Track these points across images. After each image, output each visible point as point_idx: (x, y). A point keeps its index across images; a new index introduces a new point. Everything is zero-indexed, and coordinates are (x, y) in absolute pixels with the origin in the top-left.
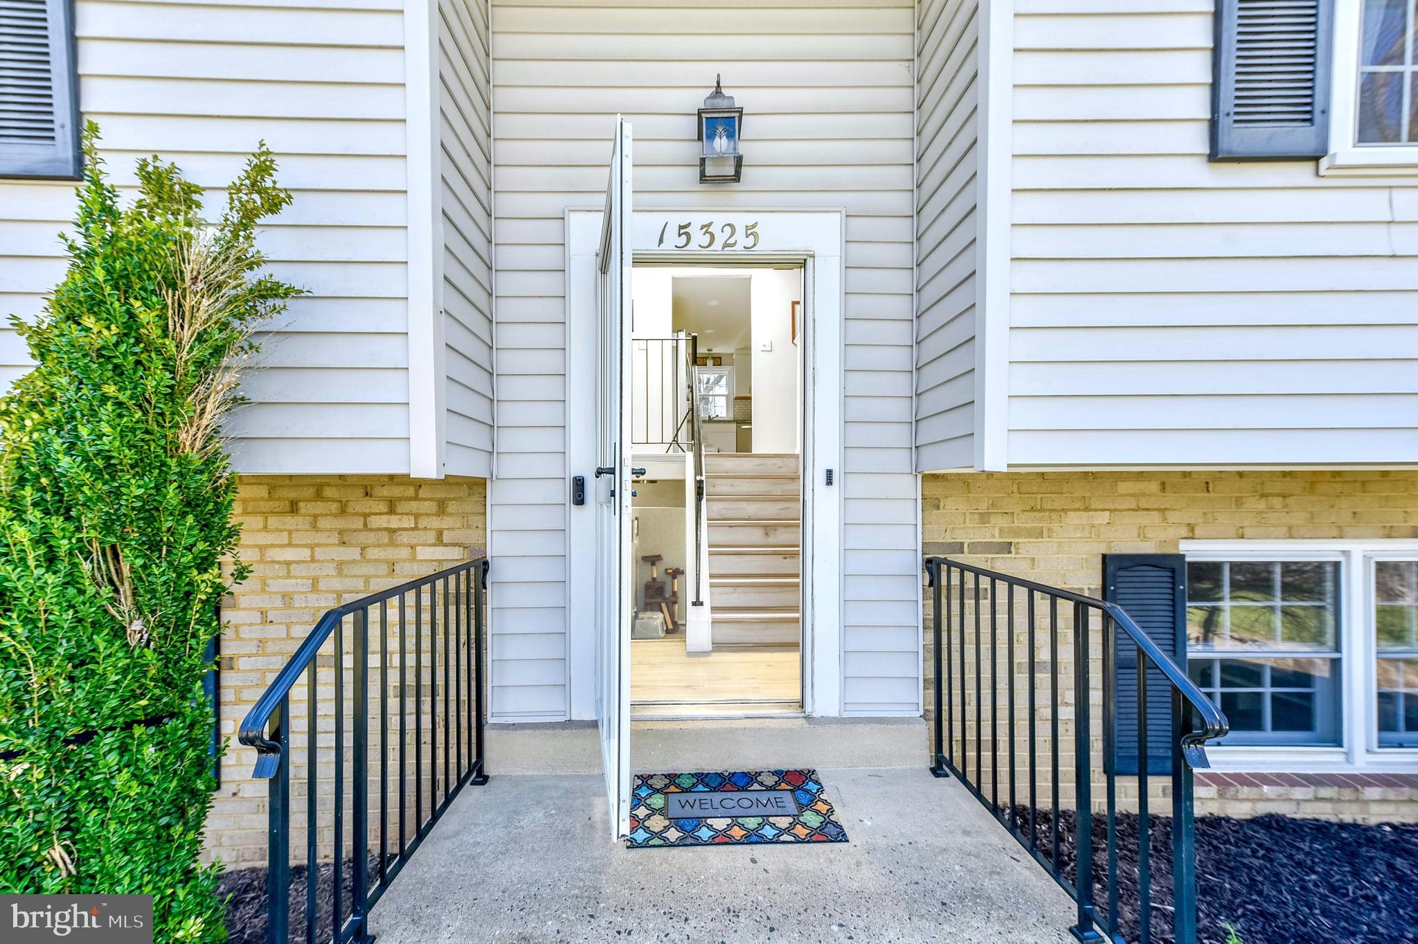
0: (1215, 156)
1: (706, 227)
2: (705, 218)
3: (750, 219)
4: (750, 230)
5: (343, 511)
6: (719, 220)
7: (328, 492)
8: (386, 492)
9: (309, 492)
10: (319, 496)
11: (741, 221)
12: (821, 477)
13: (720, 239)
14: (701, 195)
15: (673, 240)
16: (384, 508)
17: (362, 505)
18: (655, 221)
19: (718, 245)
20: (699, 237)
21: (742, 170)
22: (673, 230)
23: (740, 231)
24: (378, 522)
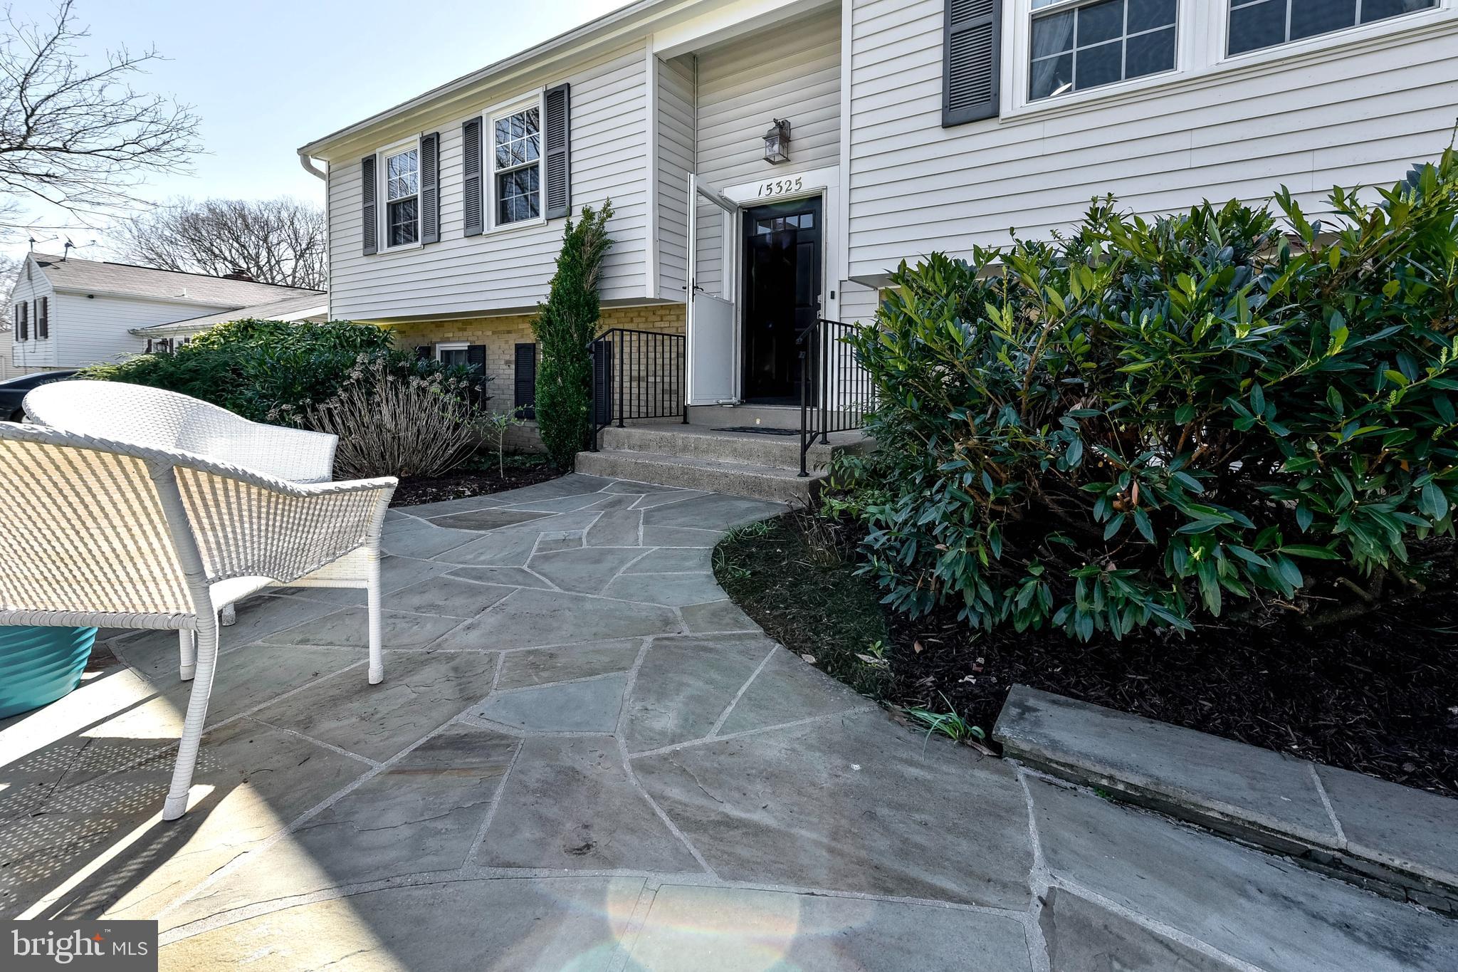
0: (946, 125)
1: (778, 184)
2: (778, 180)
3: (797, 176)
4: (798, 182)
5: (646, 321)
6: (784, 179)
7: (642, 314)
8: (659, 313)
9: (636, 314)
10: (639, 316)
11: (793, 178)
12: (829, 295)
13: (785, 188)
14: (776, 170)
15: (765, 192)
16: (659, 319)
17: (652, 318)
18: (757, 185)
19: (783, 191)
20: (776, 189)
21: (790, 156)
22: (765, 187)
23: (794, 182)
24: (658, 324)
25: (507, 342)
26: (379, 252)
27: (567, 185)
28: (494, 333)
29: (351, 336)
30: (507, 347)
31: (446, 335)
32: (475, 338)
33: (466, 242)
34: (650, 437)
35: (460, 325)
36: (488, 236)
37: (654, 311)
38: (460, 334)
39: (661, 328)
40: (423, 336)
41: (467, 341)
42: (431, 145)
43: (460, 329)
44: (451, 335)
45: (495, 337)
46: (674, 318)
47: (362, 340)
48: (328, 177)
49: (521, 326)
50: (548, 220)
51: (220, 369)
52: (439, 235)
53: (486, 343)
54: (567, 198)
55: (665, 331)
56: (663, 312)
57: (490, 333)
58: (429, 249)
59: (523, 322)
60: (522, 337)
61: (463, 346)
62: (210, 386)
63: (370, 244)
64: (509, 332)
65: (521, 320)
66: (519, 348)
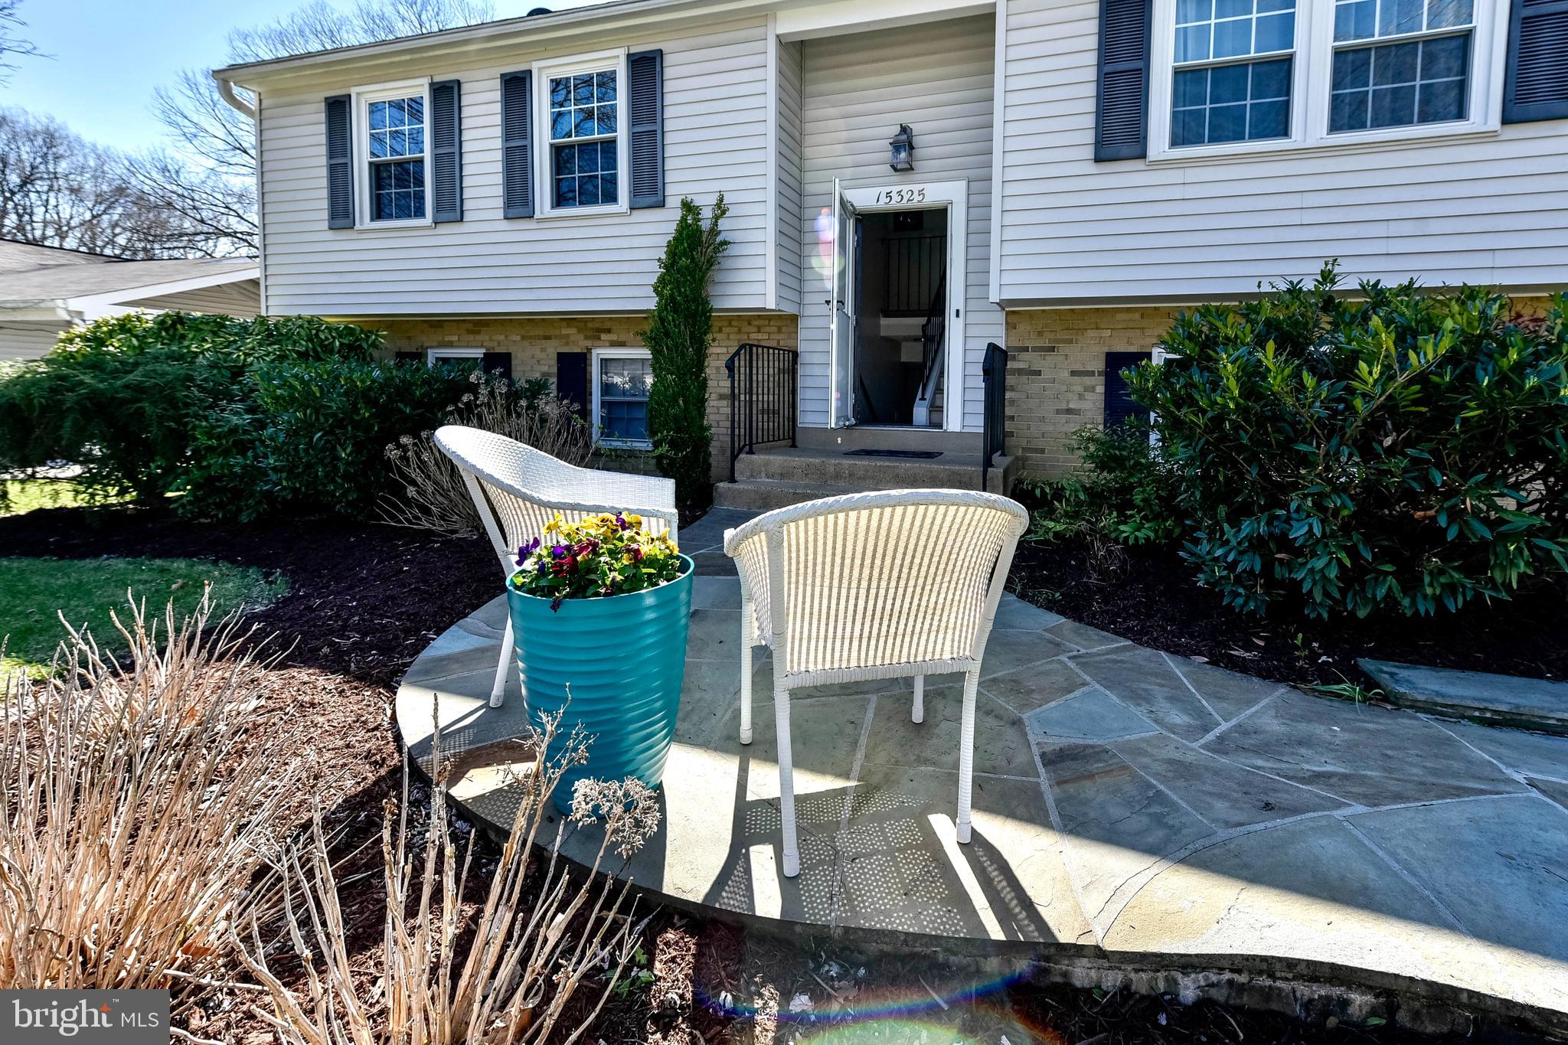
0: (1098, 159)
1: (899, 193)
2: (899, 188)
3: (920, 187)
4: (921, 192)
6: (905, 188)
7: (734, 323)
8: (756, 323)
10: (730, 325)
11: (916, 188)
12: (953, 313)
13: (906, 198)
14: (897, 177)
15: (883, 200)
16: (755, 330)
17: (747, 329)
18: (875, 191)
19: (905, 201)
20: (896, 198)
21: (914, 164)
22: (883, 195)
23: (916, 193)
24: (754, 336)
25: (543, 350)
26: (358, 226)
27: (660, 170)
28: (523, 338)
29: (327, 339)
30: (543, 355)
31: (447, 339)
32: (492, 344)
33: (506, 225)
34: (794, 464)
35: (470, 326)
36: (540, 220)
37: (749, 321)
38: (471, 337)
39: (759, 340)
40: (409, 338)
41: (482, 346)
42: (446, 95)
43: (469, 332)
44: (455, 338)
45: (526, 343)
46: (775, 329)
47: (341, 344)
48: (260, 116)
49: (564, 332)
50: (632, 209)
51: (178, 385)
52: (462, 212)
53: (512, 349)
54: (660, 185)
55: (764, 343)
56: (761, 322)
57: (518, 338)
58: (443, 229)
59: (569, 326)
60: (567, 344)
61: (478, 353)
62: (164, 409)
63: (341, 214)
64: (547, 338)
65: (564, 324)
66: (562, 358)
